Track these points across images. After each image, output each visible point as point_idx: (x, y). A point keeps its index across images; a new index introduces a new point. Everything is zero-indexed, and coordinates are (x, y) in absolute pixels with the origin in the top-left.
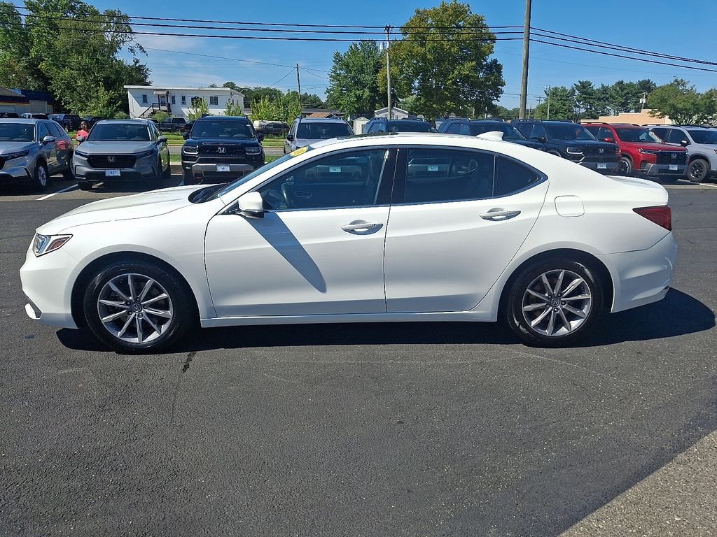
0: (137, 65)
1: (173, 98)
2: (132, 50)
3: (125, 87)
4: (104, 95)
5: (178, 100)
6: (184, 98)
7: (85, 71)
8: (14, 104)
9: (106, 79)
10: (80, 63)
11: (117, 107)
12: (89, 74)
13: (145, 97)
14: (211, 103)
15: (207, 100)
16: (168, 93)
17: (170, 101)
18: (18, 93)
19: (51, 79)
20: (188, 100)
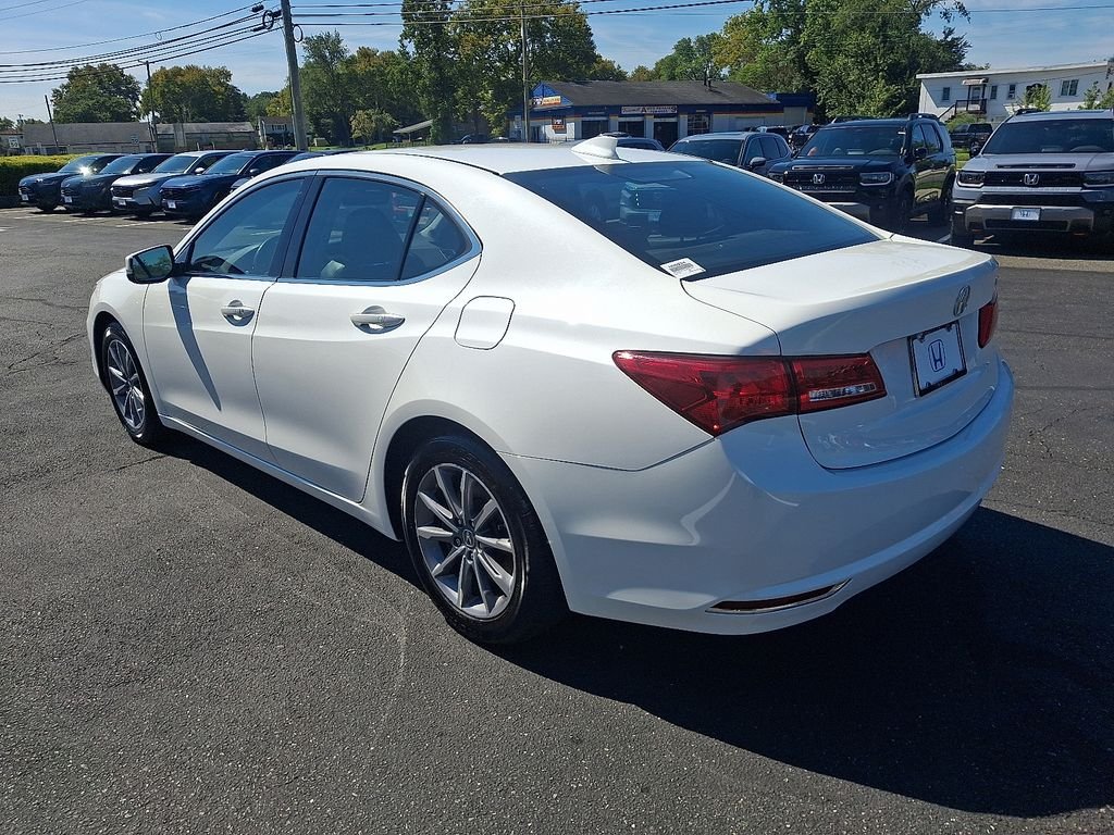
0: (949, 39)
1: (994, 89)
2: (945, 14)
3: (918, 76)
4: (881, 91)
5: (1003, 91)
6: (1012, 88)
7: (864, 56)
8: (764, 115)
9: (894, 66)
10: (859, 45)
11: (897, 111)
12: (868, 61)
13: (946, 91)
14: (1063, 93)
15: (1054, 87)
16: (987, 81)
17: (987, 95)
18: (772, 98)
19: (818, 74)
20: (1021, 91)
